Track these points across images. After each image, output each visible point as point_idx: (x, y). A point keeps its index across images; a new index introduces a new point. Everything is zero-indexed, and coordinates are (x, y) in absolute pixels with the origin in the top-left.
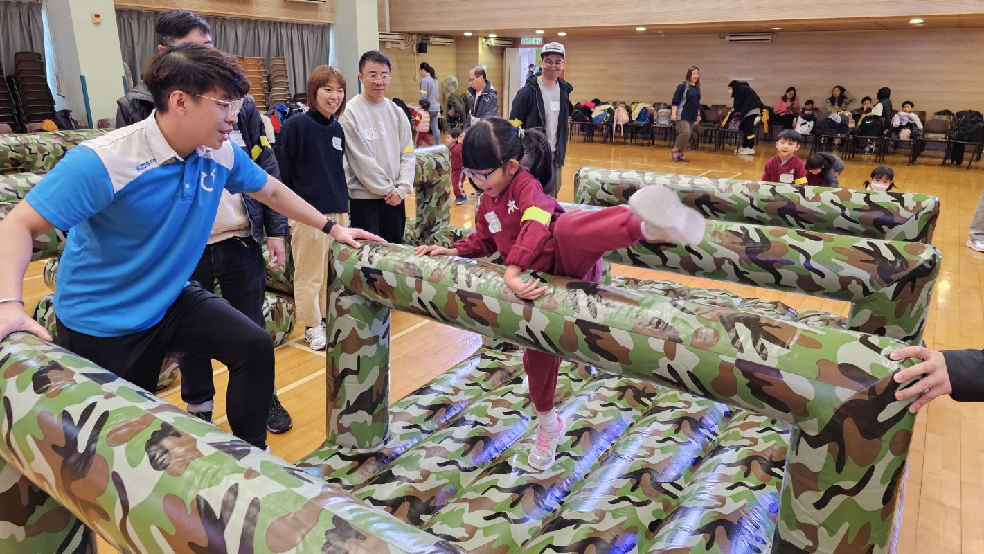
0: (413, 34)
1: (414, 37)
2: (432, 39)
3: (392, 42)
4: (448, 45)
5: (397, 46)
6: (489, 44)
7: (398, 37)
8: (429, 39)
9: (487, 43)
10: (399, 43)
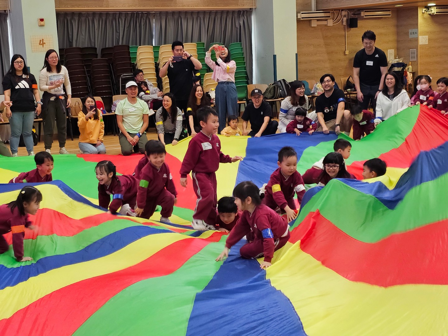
0: (342, 10)
1: (344, 13)
2: (363, 14)
3: (318, 20)
4: (385, 18)
5: (324, 23)
6: (430, 13)
7: (322, 15)
8: (360, 14)
9: (428, 13)
10: (326, 20)
